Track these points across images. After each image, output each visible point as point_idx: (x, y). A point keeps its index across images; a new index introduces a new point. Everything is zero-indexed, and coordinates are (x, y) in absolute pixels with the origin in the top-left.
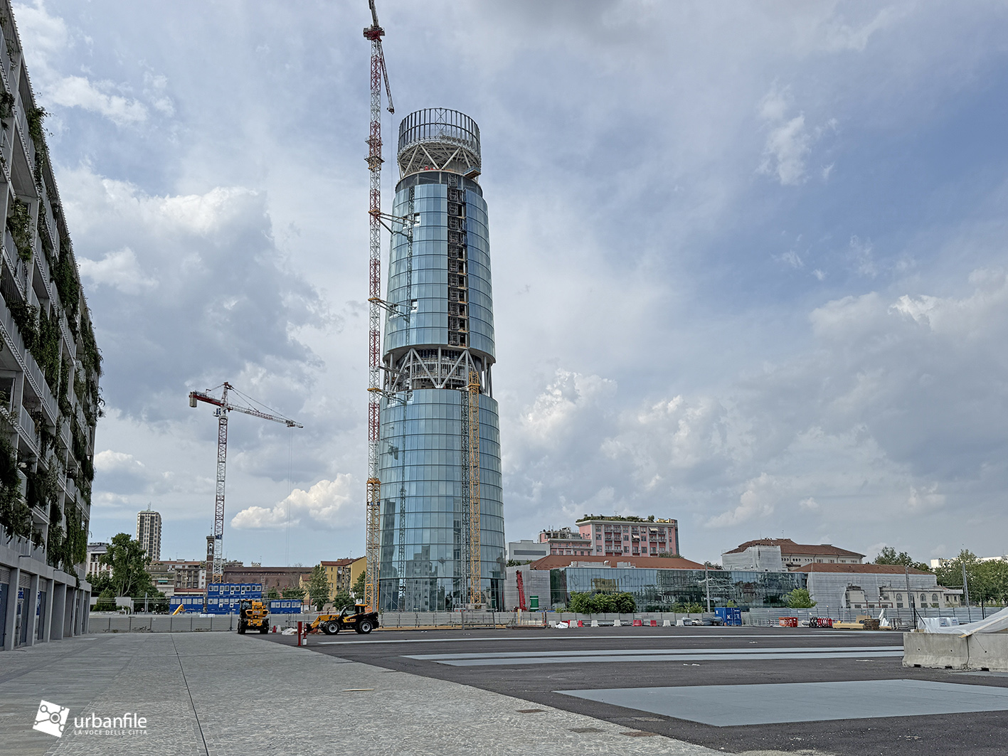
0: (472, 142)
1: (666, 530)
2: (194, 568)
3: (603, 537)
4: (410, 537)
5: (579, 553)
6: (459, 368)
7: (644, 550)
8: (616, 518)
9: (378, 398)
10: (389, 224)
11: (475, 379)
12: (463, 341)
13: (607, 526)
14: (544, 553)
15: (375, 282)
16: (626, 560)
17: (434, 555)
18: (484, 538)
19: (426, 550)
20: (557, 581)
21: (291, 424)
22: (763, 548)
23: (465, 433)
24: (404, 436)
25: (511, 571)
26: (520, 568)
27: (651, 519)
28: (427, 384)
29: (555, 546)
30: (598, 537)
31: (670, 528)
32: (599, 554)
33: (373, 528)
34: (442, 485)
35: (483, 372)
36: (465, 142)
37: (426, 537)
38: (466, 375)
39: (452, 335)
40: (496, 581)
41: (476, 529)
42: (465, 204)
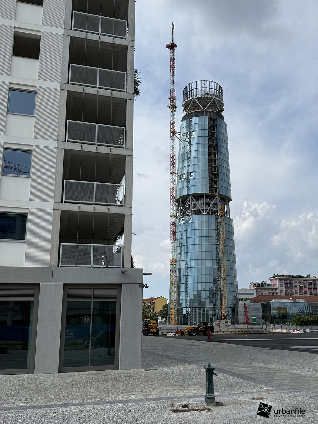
0: (219, 95)
1: (317, 282)
3: (284, 285)
4: (191, 287)
5: (271, 294)
6: (214, 204)
7: (306, 292)
8: (290, 276)
9: (174, 220)
12: (216, 191)
13: (286, 280)
14: (254, 294)
15: (173, 164)
17: (203, 296)
19: (200, 293)
23: (217, 236)
24: (187, 238)
25: (241, 303)
26: (245, 302)
28: (198, 212)
30: (281, 286)
32: (282, 294)
34: (207, 261)
35: (226, 205)
36: (216, 96)
39: (211, 188)
40: (234, 309)
41: (224, 283)
42: (216, 125)
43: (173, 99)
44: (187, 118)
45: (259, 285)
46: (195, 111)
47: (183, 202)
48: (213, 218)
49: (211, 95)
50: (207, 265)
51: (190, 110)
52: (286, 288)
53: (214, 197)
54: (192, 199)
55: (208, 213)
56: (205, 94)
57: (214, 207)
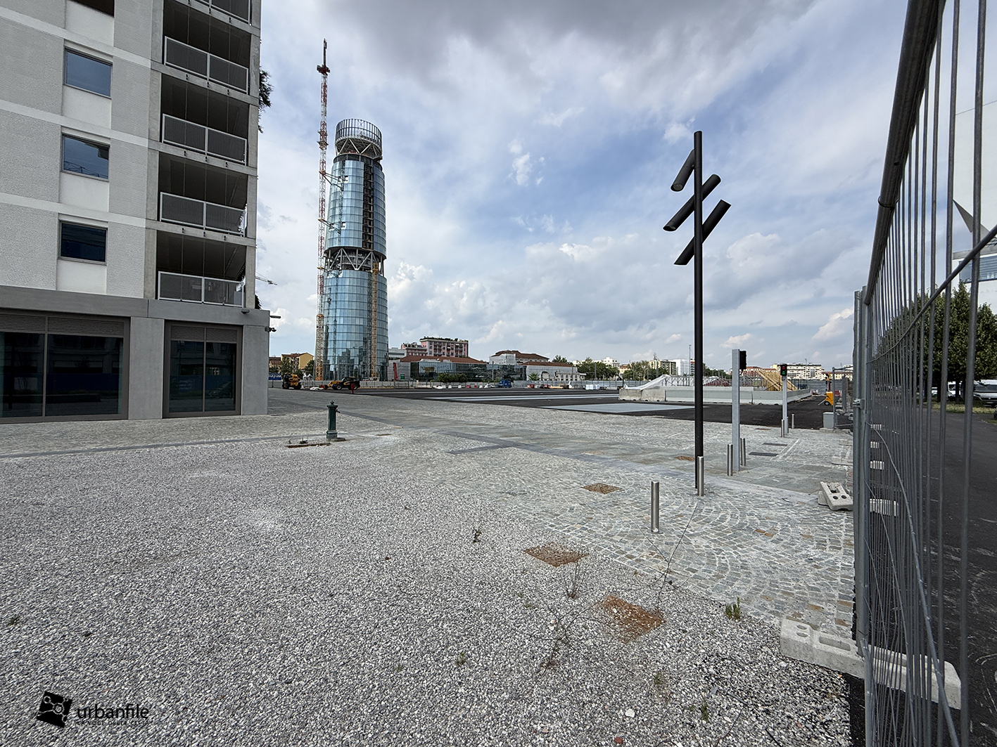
0: (377, 141)
1: (463, 345)
3: (433, 347)
4: (339, 344)
5: (421, 355)
6: (367, 260)
7: (452, 354)
8: (439, 339)
9: (323, 272)
11: (377, 266)
12: (370, 247)
13: (435, 342)
14: (404, 354)
15: (322, 210)
16: (443, 358)
17: (352, 351)
19: (348, 351)
20: (415, 367)
22: (507, 355)
23: (370, 294)
24: (336, 293)
25: (390, 362)
26: (395, 361)
28: (350, 267)
29: (409, 351)
32: (431, 355)
34: (357, 320)
35: (380, 263)
36: (374, 140)
37: (349, 345)
38: (371, 264)
39: (364, 243)
40: (383, 367)
41: (375, 342)
42: (373, 174)
43: (323, 134)
44: (341, 159)
45: (409, 346)
46: (350, 153)
47: (333, 255)
48: (366, 274)
49: (368, 139)
50: (357, 323)
51: (344, 151)
52: (435, 349)
53: (368, 252)
54: (343, 254)
55: (361, 269)
56: (362, 136)
57: (367, 263)
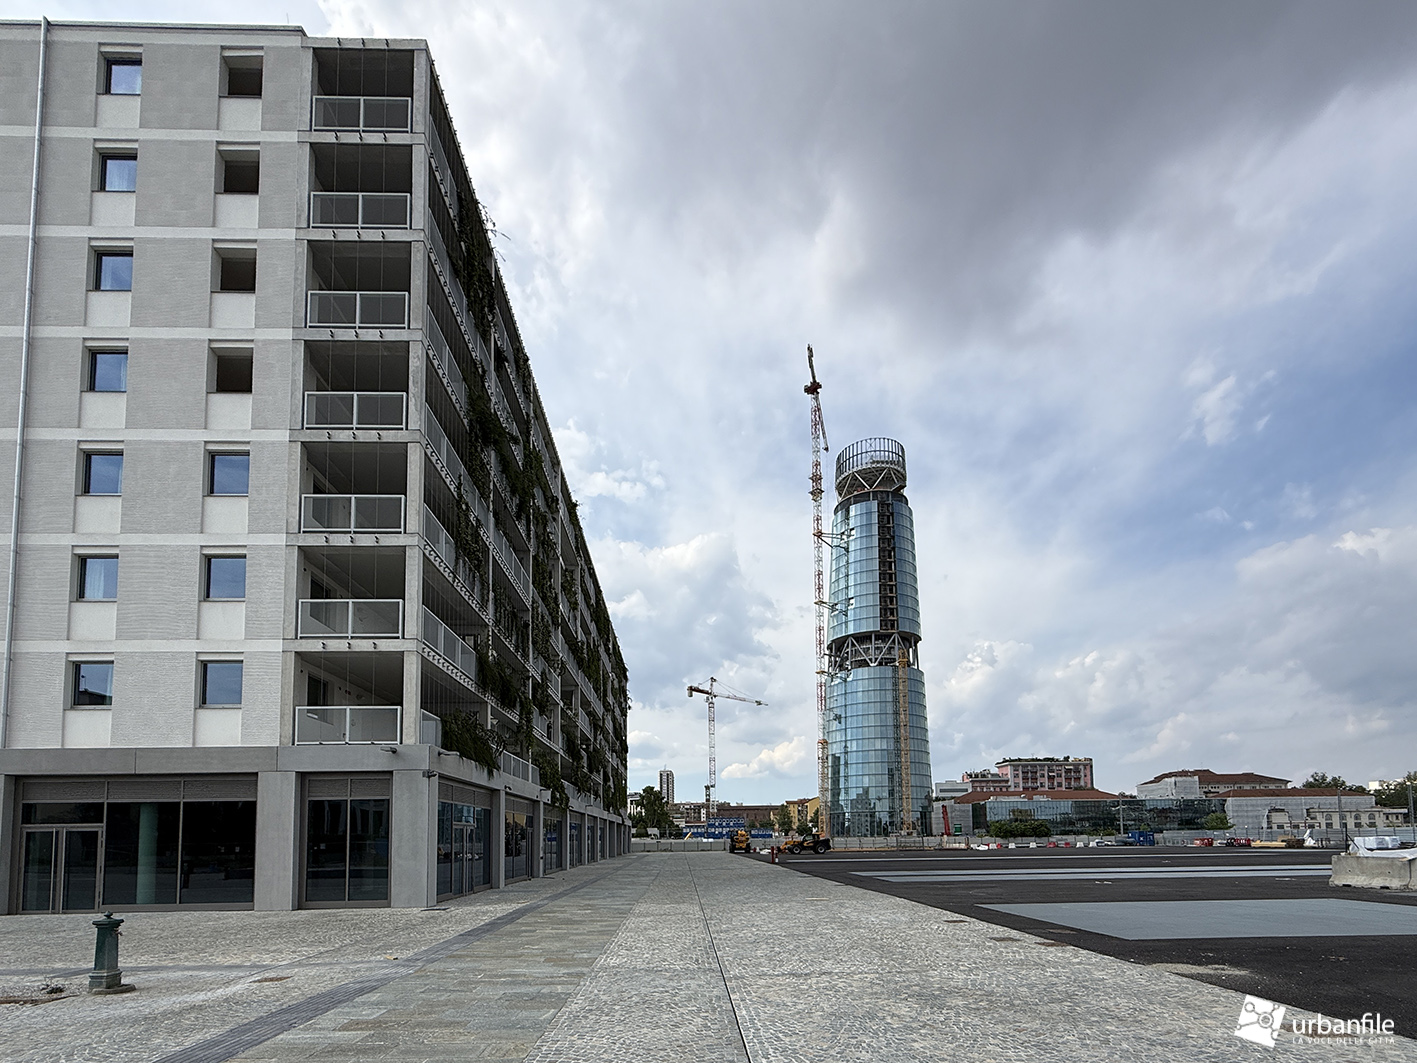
0: (899, 461)
1: (1081, 767)
2: (697, 808)
3: (1021, 775)
4: (852, 782)
5: (998, 789)
6: (890, 649)
7: (1060, 785)
8: (1033, 760)
9: (824, 678)
10: (829, 541)
11: (905, 655)
12: (893, 626)
13: (1024, 766)
14: (967, 790)
15: (820, 588)
16: (1042, 793)
17: (872, 794)
18: (913, 781)
19: (866, 791)
20: (979, 813)
21: (759, 703)
22: (1179, 779)
23: (896, 700)
24: (846, 706)
25: (935, 805)
26: (946, 803)
27: (1067, 759)
28: (864, 664)
29: (976, 784)
30: (1016, 776)
31: (1085, 766)
32: (1017, 789)
33: (824, 776)
34: (878, 742)
35: (911, 650)
36: (892, 462)
37: (866, 781)
38: (896, 653)
39: (884, 622)
40: (925, 815)
42: (892, 514)
43: (816, 478)
44: (843, 507)
45: (977, 776)
46: (856, 493)
47: (839, 649)
48: (888, 671)
49: (883, 462)
50: (878, 747)
51: (848, 493)
52: (1025, 779)
53: (890, 635)
54: (853, 645)
55: (880, 664)
56: (874, 462)
57: (889, 653)
